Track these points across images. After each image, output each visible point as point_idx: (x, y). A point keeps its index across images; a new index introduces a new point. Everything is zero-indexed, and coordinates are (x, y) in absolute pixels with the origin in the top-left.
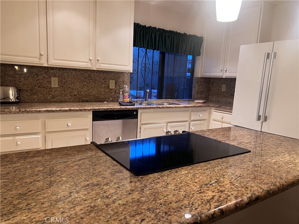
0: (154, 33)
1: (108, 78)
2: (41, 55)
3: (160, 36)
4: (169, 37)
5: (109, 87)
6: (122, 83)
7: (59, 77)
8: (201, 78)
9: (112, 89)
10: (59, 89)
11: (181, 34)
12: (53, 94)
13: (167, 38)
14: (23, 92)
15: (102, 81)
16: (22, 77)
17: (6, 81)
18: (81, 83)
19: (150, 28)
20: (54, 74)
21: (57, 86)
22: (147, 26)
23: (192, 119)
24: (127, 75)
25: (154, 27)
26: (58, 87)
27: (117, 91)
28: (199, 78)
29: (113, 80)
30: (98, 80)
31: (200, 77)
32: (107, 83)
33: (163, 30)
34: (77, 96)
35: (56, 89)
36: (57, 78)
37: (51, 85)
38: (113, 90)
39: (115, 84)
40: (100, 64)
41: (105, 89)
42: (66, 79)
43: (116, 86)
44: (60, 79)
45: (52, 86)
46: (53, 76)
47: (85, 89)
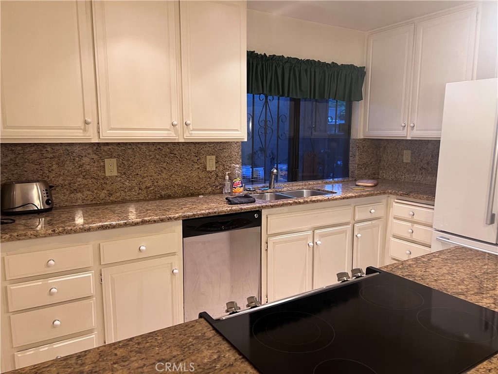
0: (281, 66)
1: (203, 152)
2: (86, 123)
3: (290, 70)
4: (306, 71)
5: (206, 169)
6: (227, 160)
7: (118, 157)
8: (364, 140)
9: (210, 172)
10: (119, 179)
11: (328, 64)
12: (109, 188)
13: (303, 73)
14: (57, 189)
15: (193, 158)
16: (54, 163)
17: (26, 171)
18: (157, 166)
19: (274, 58)
20: (109, 152)
21: (115, 173)
22: (268, 55)
23: (357, 218)
24: (235, 145)
25: (280, 56)
26: (116, 175)
27: (220, 174)
28: (361, 139)
29: (213, 155)
30: (187, 158)
31: (362, 137)
32: (202, 161)
33: (296, 60)
34: (151, 188)
35: (113, 179)
36: (115, 159)
37: (105, 173)
38: (213, 173)
39: (216, 163)
40: (191, 131)
41: (200, 172)
42: (131, 159)
43: (217, 165)
44: (121, 160)
45: (108, 174)
46: (107, 157)
47: (164, 175)
